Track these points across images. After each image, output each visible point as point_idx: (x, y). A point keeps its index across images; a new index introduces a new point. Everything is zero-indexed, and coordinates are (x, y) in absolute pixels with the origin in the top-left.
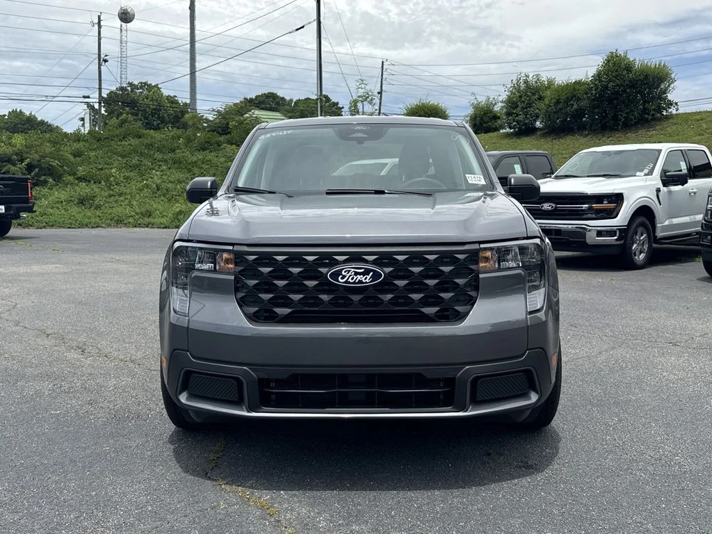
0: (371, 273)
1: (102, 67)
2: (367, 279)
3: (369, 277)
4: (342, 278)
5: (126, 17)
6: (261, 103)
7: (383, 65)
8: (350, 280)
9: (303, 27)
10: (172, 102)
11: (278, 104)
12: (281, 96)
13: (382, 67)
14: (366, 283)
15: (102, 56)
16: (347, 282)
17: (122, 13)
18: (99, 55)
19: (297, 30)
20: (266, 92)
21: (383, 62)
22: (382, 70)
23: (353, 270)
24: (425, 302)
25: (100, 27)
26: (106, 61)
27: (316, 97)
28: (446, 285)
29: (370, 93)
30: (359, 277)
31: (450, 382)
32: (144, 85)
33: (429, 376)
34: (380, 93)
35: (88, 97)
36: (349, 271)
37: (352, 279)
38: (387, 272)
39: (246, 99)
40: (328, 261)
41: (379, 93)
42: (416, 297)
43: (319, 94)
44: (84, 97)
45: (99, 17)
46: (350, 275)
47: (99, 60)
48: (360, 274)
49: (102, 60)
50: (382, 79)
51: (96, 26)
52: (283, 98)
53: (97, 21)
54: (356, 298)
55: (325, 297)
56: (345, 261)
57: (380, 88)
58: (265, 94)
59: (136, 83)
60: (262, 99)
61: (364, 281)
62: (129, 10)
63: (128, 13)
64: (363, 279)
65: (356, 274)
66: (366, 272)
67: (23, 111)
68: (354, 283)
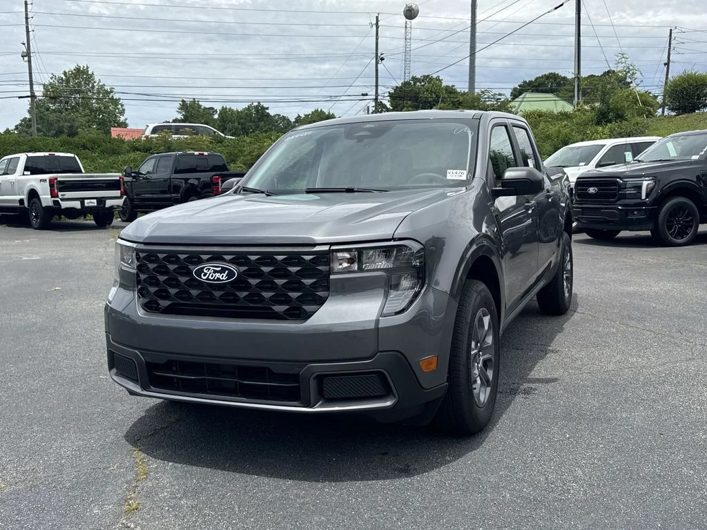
0: (227, 272)
1: (379, 65)
2: (223, 277)
3: (225, 275)
4: (204, 275)
5: (410, 14)
6: (540, 85)
7: (671, 33)
8: (210, 277)
9: (562, 5)
10: (450, 93)
11: (559, 84)
12: (563, 76)
13: (670, 35)
14: (223, 280)
15: (379, 55)
16: (208, 279)
17: (407, 10)
18: (377, 54)
19: (556, 8)
20: (547, 73)
21: (671, 30)
22: (670, 39)
23: (212, 268)
24: (276, 300)
25: (377, 27)
26: (382, 59)
27: (573, 76)
28: (295, 284)
29: (631, 68)
30: (218, 275)
31: (295, 377)
32: (427, 78)
33: (275, 372)
34: (667, 64)
35: (366, 95)
36: (209, 269)
37: (212, 276)
38: (241, 271)
39: (525, 82)
40: (195, 259)
41: (665, 64)
42: (267, 295)
43: (577, 72)
44: (363, 95)
45: (377, 18)
46: (211, 273)
47: (377, 58)
48: (218, 272)
49: (379, 59)
50: (669, 49)
51: (375, 27)
52: (564, 78)
53: (375, 22)
54: (217, 294)
55: (194, 292)
56: (209, 260)
57: (667, 59)
58: (545, 75)
59: (418, 76)
60: (542, 81)
61: (221, 279)
62: (414, 7)
63: (413, 9)
64: (220, 277)
65: (215, 272)
66: (223, 270)
67: (323, 110)
68: (214, 280)
